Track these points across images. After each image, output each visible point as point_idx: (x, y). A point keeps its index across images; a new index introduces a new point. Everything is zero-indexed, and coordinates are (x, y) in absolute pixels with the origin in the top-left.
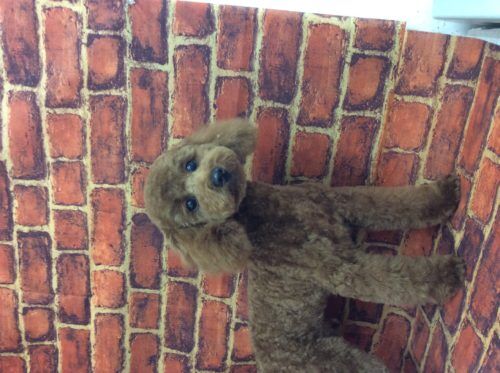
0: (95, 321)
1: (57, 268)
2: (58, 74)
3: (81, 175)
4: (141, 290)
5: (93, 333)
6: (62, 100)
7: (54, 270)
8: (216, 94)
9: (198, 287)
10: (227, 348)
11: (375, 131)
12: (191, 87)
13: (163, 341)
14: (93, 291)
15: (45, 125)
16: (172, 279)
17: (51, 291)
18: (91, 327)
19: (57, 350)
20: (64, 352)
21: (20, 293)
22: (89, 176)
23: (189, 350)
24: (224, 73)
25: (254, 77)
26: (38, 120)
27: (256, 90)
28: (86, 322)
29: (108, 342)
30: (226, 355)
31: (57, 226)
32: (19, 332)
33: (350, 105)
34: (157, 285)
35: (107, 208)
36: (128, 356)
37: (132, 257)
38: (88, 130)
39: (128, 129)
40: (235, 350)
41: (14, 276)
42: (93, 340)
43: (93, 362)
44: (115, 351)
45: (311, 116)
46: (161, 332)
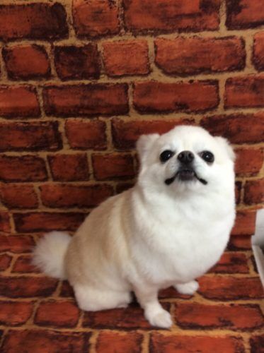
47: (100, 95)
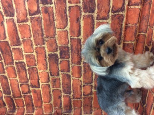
0: (42, 87)
1: (28, 72)
2: (20, 12)
3: (31, 43)
4: (54, 77)
5: (41, 90)
6: (22, 20)
7: (27, 73)
8: (69, 12)
9: (71, 75)
10: (81, 92)
11: (123, 19)
12: (61, 11)
13: (62, 91)
14: (40, 78)
15: (18, 29)
16: (63, 73)
17: (27, 79)
18: (41, 89)
19: (32, 96)
20: (34, 97)
21: (19, 80)
22: (34, 43)
23: (70, 94)
24: (71, 5)
25: (81, 5)
26: (16, 27)
27: (82, 10)
28: (39, 87)
29: (46, 93)
30: (81, 94)
31: (26, 60)
32: (20, 91)
33: (114, 11)
34: (58, 75)
35: (40, 53)
36: (52, 96)
37: (50, 67)
38: (31, 29)
39: (43, 27)
40: (84, 93)
41: (16, 76)
42: (42, 93)
43: (42, 99)
44: (48, 95)
45: (101, 16)
46: (61, 89)
47: (74, 47)
